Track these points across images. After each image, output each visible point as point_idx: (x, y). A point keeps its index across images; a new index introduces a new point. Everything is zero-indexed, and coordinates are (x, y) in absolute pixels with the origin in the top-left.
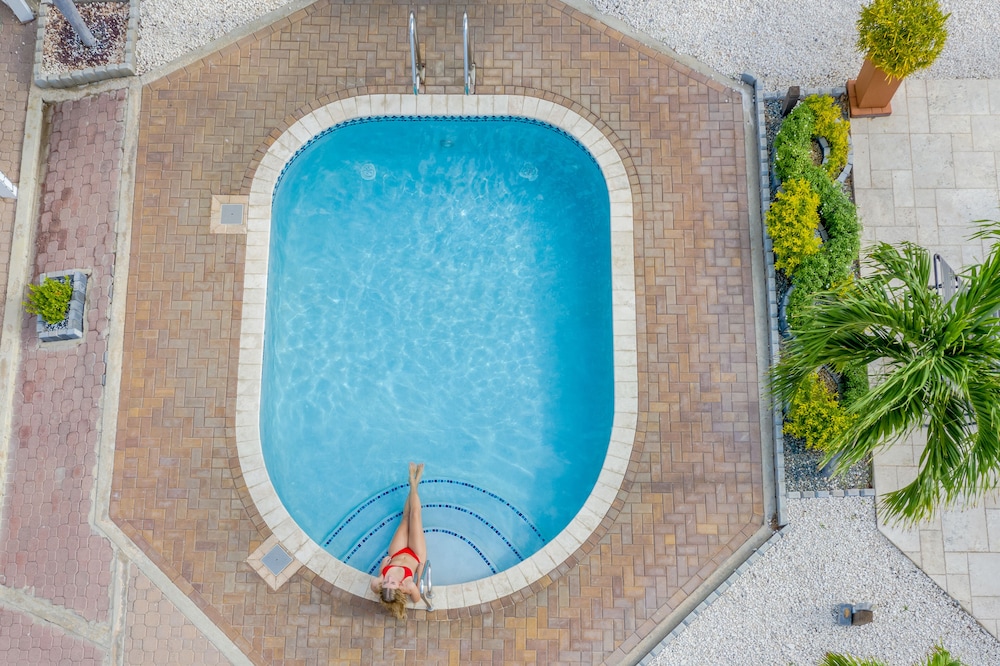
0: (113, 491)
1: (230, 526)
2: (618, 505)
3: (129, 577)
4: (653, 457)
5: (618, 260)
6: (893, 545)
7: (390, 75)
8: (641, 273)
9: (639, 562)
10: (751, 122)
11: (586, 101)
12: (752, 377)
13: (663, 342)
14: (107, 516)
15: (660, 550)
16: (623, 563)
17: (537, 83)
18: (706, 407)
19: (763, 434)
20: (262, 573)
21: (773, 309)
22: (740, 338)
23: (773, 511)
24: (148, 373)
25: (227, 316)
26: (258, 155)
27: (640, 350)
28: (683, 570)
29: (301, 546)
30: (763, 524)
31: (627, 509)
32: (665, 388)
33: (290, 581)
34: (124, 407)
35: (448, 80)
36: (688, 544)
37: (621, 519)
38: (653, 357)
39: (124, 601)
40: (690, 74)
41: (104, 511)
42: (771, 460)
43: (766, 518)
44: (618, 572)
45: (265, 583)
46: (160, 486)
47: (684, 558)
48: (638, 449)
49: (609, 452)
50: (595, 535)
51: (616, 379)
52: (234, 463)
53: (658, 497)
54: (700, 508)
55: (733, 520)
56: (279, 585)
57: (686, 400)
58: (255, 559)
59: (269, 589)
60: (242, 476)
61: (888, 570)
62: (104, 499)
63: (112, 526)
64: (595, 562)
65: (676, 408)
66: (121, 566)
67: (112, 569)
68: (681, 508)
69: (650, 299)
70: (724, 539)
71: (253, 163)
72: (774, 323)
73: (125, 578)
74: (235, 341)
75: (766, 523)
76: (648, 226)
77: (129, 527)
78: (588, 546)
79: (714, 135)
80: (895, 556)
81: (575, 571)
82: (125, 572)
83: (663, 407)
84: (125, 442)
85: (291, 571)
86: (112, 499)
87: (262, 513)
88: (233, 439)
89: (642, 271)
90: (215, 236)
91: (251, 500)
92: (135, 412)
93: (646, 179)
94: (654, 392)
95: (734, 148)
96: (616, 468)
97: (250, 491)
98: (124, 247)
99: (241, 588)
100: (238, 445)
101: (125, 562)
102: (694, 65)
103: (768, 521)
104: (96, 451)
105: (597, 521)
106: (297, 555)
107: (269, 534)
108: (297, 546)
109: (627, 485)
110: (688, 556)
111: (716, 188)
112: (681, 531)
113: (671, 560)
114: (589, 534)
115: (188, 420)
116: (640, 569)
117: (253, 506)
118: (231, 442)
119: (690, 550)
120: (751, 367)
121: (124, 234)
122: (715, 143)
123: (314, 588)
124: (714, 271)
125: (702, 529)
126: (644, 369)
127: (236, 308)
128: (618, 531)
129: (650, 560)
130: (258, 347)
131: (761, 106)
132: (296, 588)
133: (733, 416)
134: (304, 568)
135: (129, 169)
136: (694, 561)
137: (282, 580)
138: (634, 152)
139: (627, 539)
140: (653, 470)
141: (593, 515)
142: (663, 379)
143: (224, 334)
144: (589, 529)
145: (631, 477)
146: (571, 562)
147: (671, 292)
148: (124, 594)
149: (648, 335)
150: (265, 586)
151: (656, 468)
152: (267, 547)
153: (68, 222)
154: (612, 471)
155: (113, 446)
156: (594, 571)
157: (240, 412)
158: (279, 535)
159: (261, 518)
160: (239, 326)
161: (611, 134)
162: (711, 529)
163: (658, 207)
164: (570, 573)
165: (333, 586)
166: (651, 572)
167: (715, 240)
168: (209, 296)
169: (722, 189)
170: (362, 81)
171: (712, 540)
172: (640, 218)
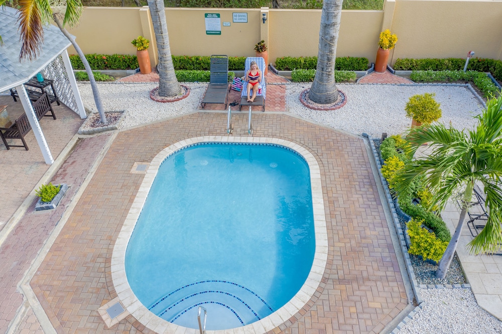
0: (38, 270)
1: (94, 291)
2: (320, 290)
3: (25, 316)
4: (339, 267)
5: (314, 188)
6: (491, 315)
7: (218, 131)
8: (325, 192)
9: (335, 321)
10: (369, 147)
11: (298, 140)
12: (387, 233)
13: (339, 218)
14: (29, 283)
15: (347, 315)
16: (325, 322)
17: (278, 135)
18: (365, 245)
19: (398, 259)
20: (104, 317)
21: (392, 205)
22: (377, 217)
23: (413, 297)
24: (80, 221)
25: (127, 201)
26: (159, 151)
27: (327, 221)
28: (363, 327)
29: (132, 303)
30: (408, 303)
31: (326, 292)
32: (341, 236)
33: (120, 323)
34: (62, 234)
35: (242, 133)
36: (364, 312)
37: (322, 297)
38: (334, 223)
39: (16, 329)
40: (340, 134)
41: (29, 280)
42: (406, 270)
43: (409, 300)
44: (323, 327)
45: (104, 323)
46: (64, 269)
47: (363, 321)
48: (329, 263)
49: (314, 264)
50: (307, 305)
51: (316, 232)
52: (108, 260)
53: (343, 287)
54: (369, 294)
55: (389, 300)
56: (112, 325)
57: (353, 242)
58: (103, 311)
59: (105, 327)
60: (110, 267)
61: (493, 330)
62: (31, 274)
63: (29, 288)
64: (308, 320)
65: (348, 245)
66: (24, 308)
67: (17, 311)
68: (357, 293)
69: (330, 202)
70: (386, 311)
71: (156, 153)
72: (393, 210)
73: (22, 316)
74: (127, 210)
75: (410, 303)
76: (327, 177)
77: (38, 289)
78: (303, 311)
79: (353, 151)
80: (494, 321)
81: (296, 325)
82: (24, 313)
83: (342, 245)
84: (56, 248)
85: (121, 317)
86: (36, 275)
87: (114, 286)
88: (112, 250)
89: (326, 190)
90: (132, 174)
91: (111, 279)
92: (66, 236)
93: (325, 162)
94: (336, 238)
95: (363, 154)
96: (318, 271)
97: (112, 274)
98: (89, 177)
99: (89, 325)
100: (113, 252)
101: (27, 307)
102: (342, 131)
103: (410, 301)
104: (38, 253)
105: (308, 298)
106: (128, 309)
107: (116, 296)
108: (130, 303)
109: (324, 280)
110: (365, 320)
111: (356, 166)
112: (359, 305)
113: (355, 321)
114: (304, 304)
115: (92, 240)
116: (336, 326)
117: (111, 281)
118: (110, 251)
119: (366, 316)
120: (386, 229)
121: (92, 173)
122: (354, 153)
123: (133, 328)
124: (361, 193)
125: (372, 305)
126: (330, 228)
127: (132, 198)
128: (321, 303)
129: (342, 321)
130: (138, 213)
131: (372, 141)
132: (122, 327)
133: (380, 250)
134: (131, 316)
135: (103, 154)
136: (369, 323)
137: (115, 321)
138: (319, 154)
139: (327, 308)
140: (339, 273)
141: (306, 295)
142: (341, 233)
143: (123, 207)
144: (304, 302)
145: (327, 276)
146: (293, 320)
147: (340, 200)
148: (17, 325)
149: (330, 215)
150: (104, 325)
151: (341, 273)
152: (112, 303)
153: (70, 170)
154: (316, 272)
155: (48, 250)
156: (308, 326)
157: (119, 238)
158: (121, 297)
159: (114, 288)
160: (131, 205)
161: (309, 149)
162: (378, 305)
163: (331, 171)
164: (293, 326)
165: (145, 327)
166: (343, 327)
167: (359, 182)
168: (121, 194)
169: (360, 166)
170: (207, 132)
171: (379, 311)
172: (323, 174)
